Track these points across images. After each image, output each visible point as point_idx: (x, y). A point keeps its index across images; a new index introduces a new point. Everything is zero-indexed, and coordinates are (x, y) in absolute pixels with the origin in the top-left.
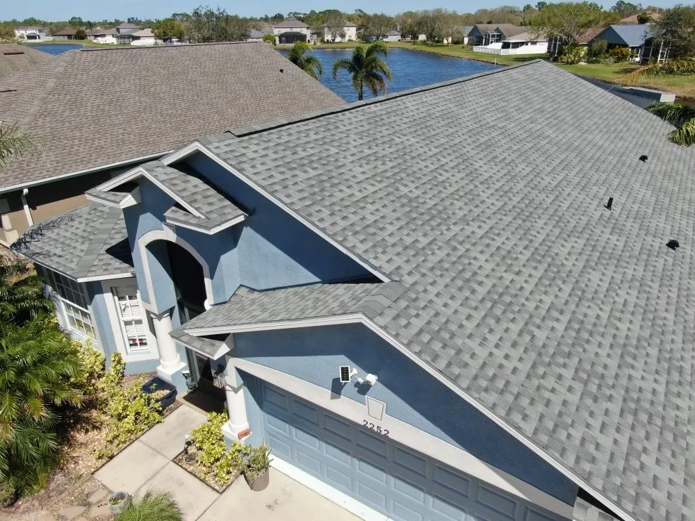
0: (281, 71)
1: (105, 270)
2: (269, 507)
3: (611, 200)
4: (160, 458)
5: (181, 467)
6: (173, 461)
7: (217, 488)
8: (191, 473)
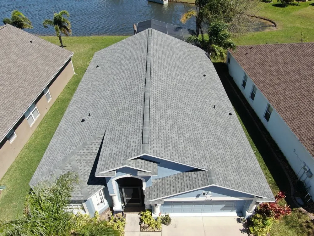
0: (31, 42)
1: (94, 191)
2: (175, 227)
3: (215, 106)
4: (136, 233)
5: (144, 231)
6: (141, 231)
7: (159, 231)
8: (149, 231)
